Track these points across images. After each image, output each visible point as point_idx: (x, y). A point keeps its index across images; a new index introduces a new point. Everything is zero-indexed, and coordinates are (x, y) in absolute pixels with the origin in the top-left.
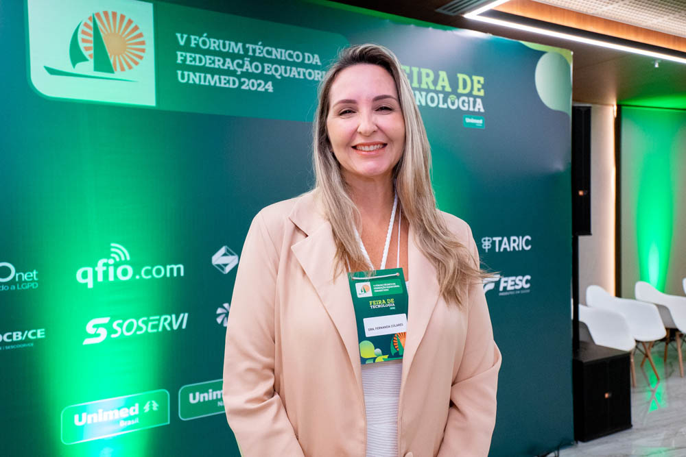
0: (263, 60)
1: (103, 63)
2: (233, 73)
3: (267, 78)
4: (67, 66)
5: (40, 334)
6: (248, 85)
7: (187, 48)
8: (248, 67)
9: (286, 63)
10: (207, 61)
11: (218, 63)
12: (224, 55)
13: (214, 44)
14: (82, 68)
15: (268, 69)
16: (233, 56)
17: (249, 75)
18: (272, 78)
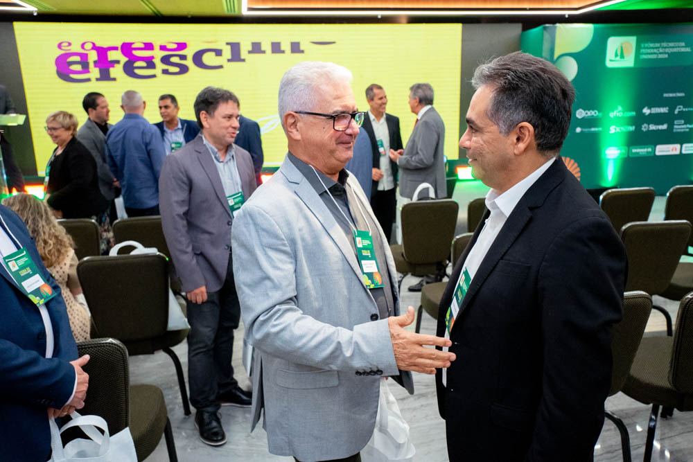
0: (665, 48)
1: (622, 56)
2: (655, 53)
3: (665, 53)
4: (613, 58)
5: (600, 129)
6: (660, 56)
7: (645, 48)
8: (661, 50)
9: (673, 47)
10: (649, 51)
11: (652, 51)
12: (653, 48)
13: (652, 45)
14: (618, 58)
15: (667, 50)
16: (656, 48)
17: (660, 53)
18: (668, 53)
